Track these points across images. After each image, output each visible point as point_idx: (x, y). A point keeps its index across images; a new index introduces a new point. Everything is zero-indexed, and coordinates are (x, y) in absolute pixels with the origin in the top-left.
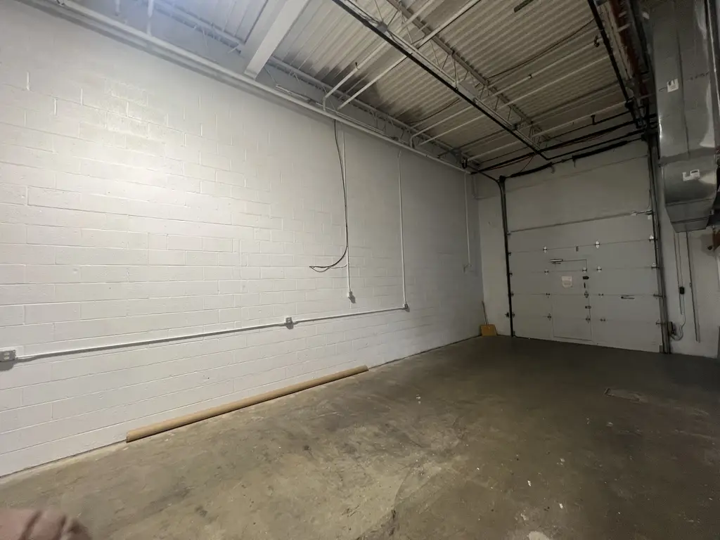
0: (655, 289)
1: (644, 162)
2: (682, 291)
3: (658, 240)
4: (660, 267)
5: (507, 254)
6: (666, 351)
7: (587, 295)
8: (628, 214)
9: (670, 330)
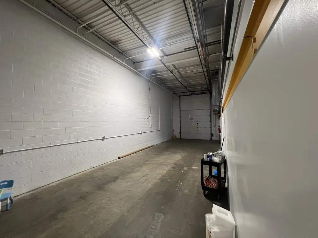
0: (210, 126)
1: (209, 98)
2: (214, 127)
3: (211, 116)
4: (211, 121)
5: (180, 116)
6: (211, 139)
7: (198, 127)
8: (206, 109)
9: (212, 135)
